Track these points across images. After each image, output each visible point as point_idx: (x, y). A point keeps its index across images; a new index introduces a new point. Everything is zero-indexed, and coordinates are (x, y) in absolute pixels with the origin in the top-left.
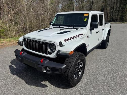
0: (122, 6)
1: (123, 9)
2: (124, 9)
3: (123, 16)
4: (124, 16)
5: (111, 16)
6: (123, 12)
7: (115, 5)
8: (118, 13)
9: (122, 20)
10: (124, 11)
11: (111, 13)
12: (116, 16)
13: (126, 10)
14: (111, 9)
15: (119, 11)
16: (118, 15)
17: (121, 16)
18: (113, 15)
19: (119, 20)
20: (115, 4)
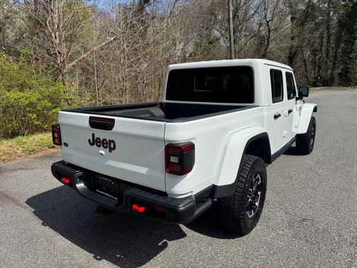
0: (342, 45)
1: (347, 53)
2: (350, 53)
3: (347, 72)
4: (351, 70)
5: (316, 71)
6: (348, 61)
7: (325, 44)
8: (334, 64)
9: (345, 80)
10: (350, 58)
11: (314, 63)
12: (330, 71)
13: (353, 55)
14: (314, 52)
15: (336, 57)
16: (334, 68)
17: (342, 69)
18: (320, 67)
19: (337, 80)
20: (325, 40)
